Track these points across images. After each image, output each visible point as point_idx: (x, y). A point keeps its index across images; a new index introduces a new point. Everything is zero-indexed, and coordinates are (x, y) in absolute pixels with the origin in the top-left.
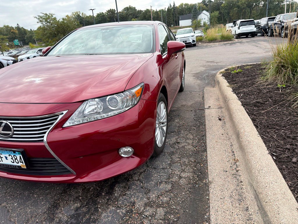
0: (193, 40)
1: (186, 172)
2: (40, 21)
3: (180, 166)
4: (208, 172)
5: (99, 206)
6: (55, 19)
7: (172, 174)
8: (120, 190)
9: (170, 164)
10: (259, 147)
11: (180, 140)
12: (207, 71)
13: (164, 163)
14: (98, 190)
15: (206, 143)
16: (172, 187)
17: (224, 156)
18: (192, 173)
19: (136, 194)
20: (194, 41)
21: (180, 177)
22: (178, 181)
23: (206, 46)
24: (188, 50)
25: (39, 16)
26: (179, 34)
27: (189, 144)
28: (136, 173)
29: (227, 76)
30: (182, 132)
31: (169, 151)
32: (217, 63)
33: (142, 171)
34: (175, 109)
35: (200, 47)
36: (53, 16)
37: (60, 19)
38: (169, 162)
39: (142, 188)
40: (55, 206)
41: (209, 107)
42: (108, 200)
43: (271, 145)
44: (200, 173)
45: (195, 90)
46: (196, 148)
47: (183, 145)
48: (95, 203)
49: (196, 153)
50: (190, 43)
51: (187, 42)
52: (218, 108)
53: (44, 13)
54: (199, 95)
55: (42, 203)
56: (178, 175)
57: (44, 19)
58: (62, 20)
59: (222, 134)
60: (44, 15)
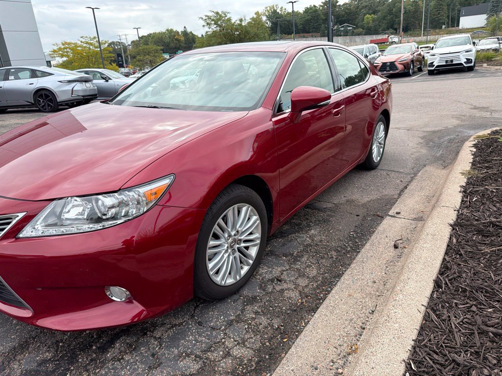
0: (467, 59)
1: (245, 346)
2: (208, 24)
3: (245, 332)
4: (283, 358)
5: (72, 368)
6: (229, 20)
7: (219, 342)
8: (119, 349)
9: (232, 321)
10: (398, 338)
11: (288, 275)
12: (460, 129)
13: (222, 318)
14: (93, 337)
15: (329, 292)
16: (201, 370)
17: (338, 333)
18: (254, 351)
19: (136, 364)
20: (469, 61)
21: (228, 354)
22: (220, 361)
23: (493, 74)
24: (452, 79)
25: (206, 16)
26: (441, 47)
27: (297, 286)
28: (166, 323)
29: (483, 146)
30: (304, 259)
31: (250, 295)
32: (492, 111)
33: (177, 323)
34: (329, 205)
35: (482, 73)
36: (226, 16)
37: (237, 21)
38: (232, 318)
39: (153, 355)
40: (23, 347)
41: (398, 213)
42: (92, 360)
43: (430, 340)
44: (267, 357)
45: (401, 171)
46: (302, 299)
47: (285, 286)
48: (73, 359)
49: (295, 311)
50: (461, 64)
51: (454, 63)
52: (415, 219)
53: (215, 11)
54: (401, 181)
55: (13, 337)
56: (227, 350)
57: (213, 20)
58: (239, 22)
59: (375, 282)
60: (214, 14)
